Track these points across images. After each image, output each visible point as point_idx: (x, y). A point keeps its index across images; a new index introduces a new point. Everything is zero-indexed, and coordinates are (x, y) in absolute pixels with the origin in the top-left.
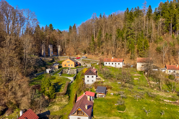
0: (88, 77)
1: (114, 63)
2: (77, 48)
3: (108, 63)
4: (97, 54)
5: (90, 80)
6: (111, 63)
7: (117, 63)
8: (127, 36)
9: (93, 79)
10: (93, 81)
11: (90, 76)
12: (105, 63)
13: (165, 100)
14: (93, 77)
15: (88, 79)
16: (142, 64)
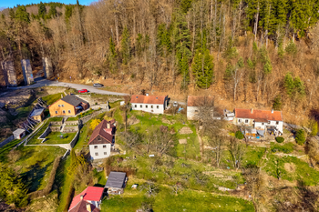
0: (96, 147)
1: (149, 105)
2: (85, 61)
3: (138, 105)
4: (123, 78)
5: (100, 152)
6: (144, 105)
7: (155, 106)
8: (176, 43)
9: (105, 150)
10: (105, 153)
11: (100, 146)
12: (133, 105)
13: (221, 189)
14: (104, 146)
15: (96, 150)
16: (196, 108)
